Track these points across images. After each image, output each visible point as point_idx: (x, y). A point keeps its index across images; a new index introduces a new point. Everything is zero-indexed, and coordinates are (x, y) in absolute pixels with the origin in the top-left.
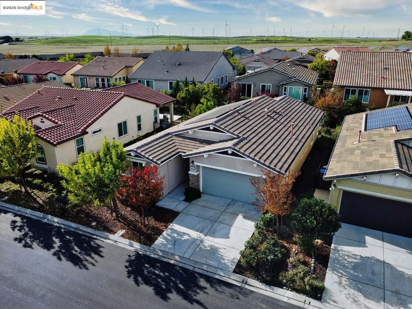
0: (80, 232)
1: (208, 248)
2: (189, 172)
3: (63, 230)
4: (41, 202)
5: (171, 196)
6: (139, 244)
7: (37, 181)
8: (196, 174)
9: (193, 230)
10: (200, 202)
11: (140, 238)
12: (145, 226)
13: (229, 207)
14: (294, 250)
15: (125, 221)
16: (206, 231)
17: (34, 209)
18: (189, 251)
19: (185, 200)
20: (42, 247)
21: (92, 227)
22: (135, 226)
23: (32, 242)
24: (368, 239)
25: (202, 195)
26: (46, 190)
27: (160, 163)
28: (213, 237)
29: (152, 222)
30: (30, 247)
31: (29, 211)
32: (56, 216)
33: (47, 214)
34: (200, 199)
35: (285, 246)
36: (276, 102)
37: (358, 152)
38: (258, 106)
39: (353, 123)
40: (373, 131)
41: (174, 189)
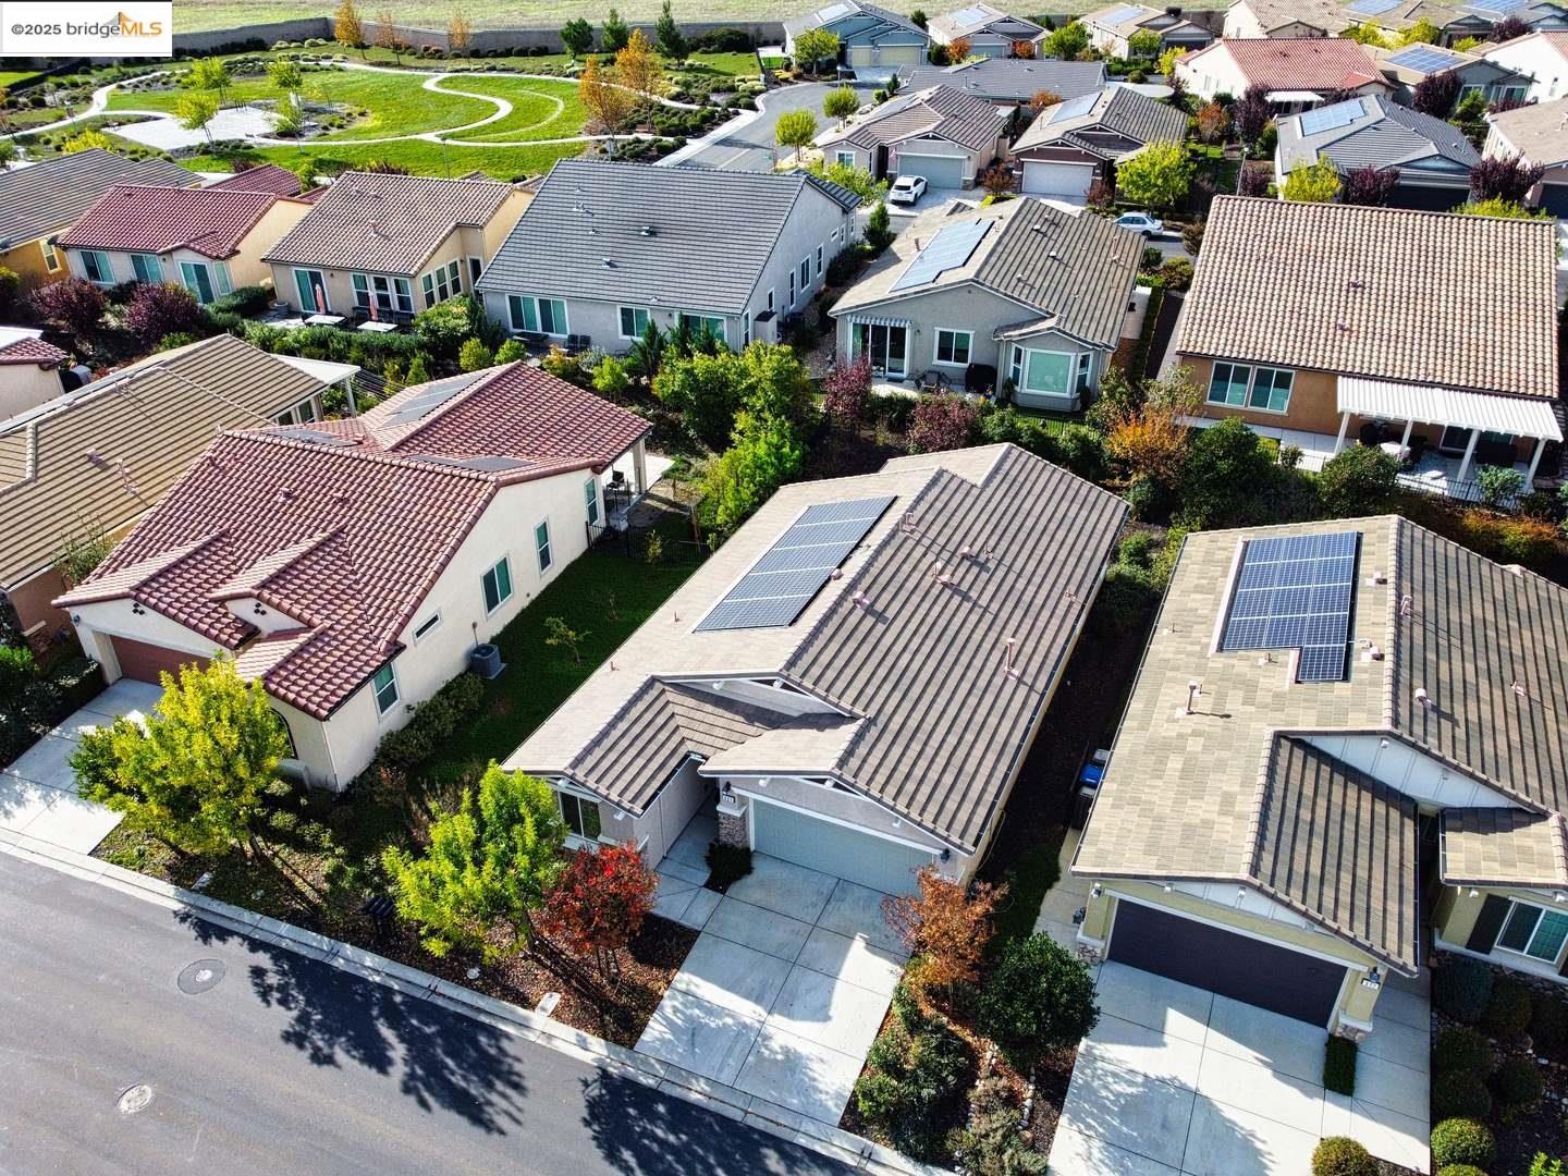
0: (440, 1002)
1: (780, 1057)
2: (719, 808)
3: (398, 999)
4: (311, 895)
5: (669, 868)
6: (603, 1041)
7: (281, 819)
8: (738, 814)
9: (737, 993)
10: (747, 889)
11: (602, 1021)
12: (613, 982)
13: (829, 907)
14: (988, 1055)
15: (556, 963)
16: (770, 997)
17: (295, 919)
18: (731, 1061)
19: (708, 885)
20: (362, 1061)
21: (469, 984)
22: (584, 981)
23: (331, 1046)
25: (756, 863)
26: (313, 848)
27: (639, 811)
28: (790, 1016)
29: (630, 968)
30: (329, 1060)
31: (284, 928)
32: (365, 946)
33: (337, 938)
34: (749, 880)
35: (968, 1044)
36: (975, 492)
37: (1175, 764)
38: (917, 536)
39: (1198, 589)
40: (1235, 662)
41: (678, 839)
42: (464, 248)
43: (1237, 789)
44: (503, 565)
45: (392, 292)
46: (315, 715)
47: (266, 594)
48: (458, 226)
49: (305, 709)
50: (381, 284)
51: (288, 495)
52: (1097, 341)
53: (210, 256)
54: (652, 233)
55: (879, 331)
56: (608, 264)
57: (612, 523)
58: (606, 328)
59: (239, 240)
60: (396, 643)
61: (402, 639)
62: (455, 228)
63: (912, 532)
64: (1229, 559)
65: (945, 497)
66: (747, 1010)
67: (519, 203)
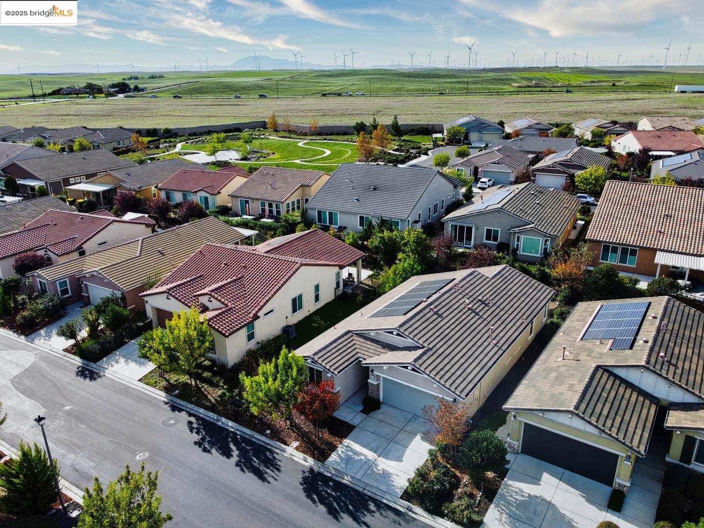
0: (254, 440)
1: (381, 472)
2: (369, 381)
3: (239, 437)
4: (213, 400)
5: (348, 404)
6: (313, 459)
7: (206, 374)
8: (376, 383)
9: (367, 449)
10: (378, 415)
11: (314, 452)
12: (319, 439)
13: (409, 424)
14: (465, 480)
15: (299, 432)
16: (380, 451)
17: (206, 408)
18: (361, 471)
19: (362, 411)
20: (221, 454)
21: (266, 435)
22: (309, 438)
23: (211, 448)
24: (546, 476)
25: (382, 406)
26: (215, 385)
27: (337, 373)
28: (387, 458)
29: (327, 436)
30: (209, 452)
31: (202, 410)
32: (230, 419)
33: (220, 416)
34: (379, 411)
35: (457, 476)
36: (488, 280)
37: (553, 375)
38: (460, 291)
39: (578, 320)
40: (587, 343)
41: (353, 395)
42: (303, 194)
43: (576, 383)
44: (300, 296)
45: (274, 209)
46: (224, 335)
47: (213, 294)
48: (301, 186)
49: (220, 332)
50: (270, 205)
51: (225, 264)
52: (551, 233)
53: (210, 194)
54: (375, 189)
55: (462, 228)
56: (356, 199)
57: (345, 290)
58: (354, 224)
59: (222, 189)
60: (256, 315)
61: (259, 314)
62: (300, 186)
63: (458, 290)
64: (594, 311)
65: (474, 280)
66: (371, 455)
67: (325, 178)
